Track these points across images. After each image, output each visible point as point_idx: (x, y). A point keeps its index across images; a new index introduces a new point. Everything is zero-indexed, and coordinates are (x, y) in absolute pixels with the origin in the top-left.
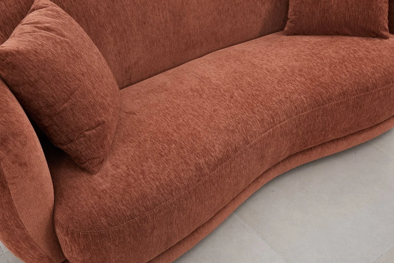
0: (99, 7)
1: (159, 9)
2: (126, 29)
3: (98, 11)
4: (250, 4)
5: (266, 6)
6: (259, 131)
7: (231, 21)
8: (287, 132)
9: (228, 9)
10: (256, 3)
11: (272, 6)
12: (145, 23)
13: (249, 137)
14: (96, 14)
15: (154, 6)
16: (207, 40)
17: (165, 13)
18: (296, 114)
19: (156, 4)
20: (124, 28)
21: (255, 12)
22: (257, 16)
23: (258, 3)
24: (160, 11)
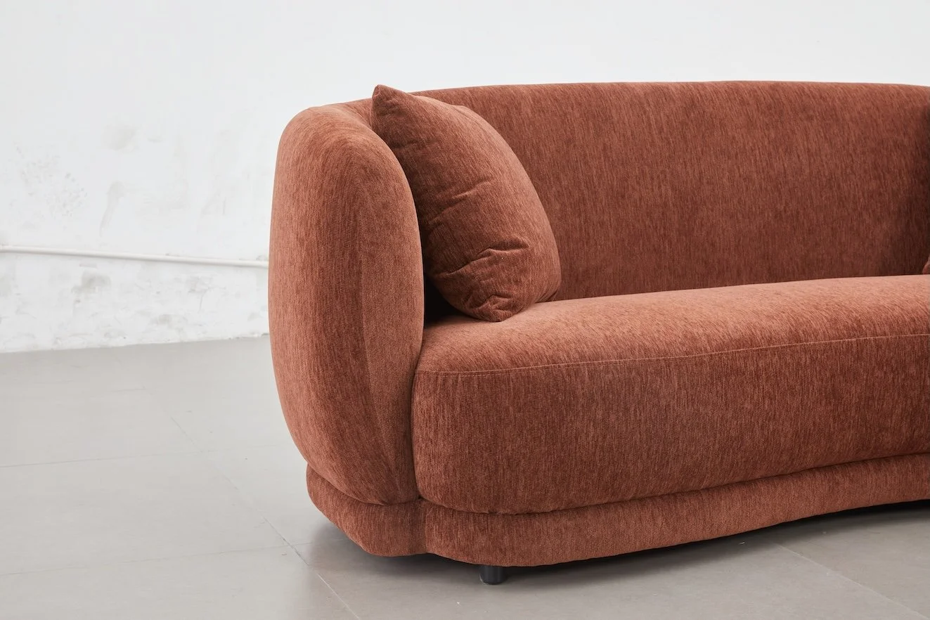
0: (541, 148)
1: (652, 179)
2: (587, 197)
3: (539, 153)
4: (846, 214)
5: (884, 226)
6: (824, 332)
7: (804, 238)
8: (895, 366)
9: (798, 213)
10: (860, 215)
11: (899, 230)
12: (623, 197)
13: (801, 332)
14: (535, 158)
15: (643, 171)
16: (751, 269)
17: (663, 188)
18: (914, 331)
19: (647, 169)
20: (583, 194)
21: (859, 235)
22: (864, 243)
23: (866, 216)
24: (655, 183)
